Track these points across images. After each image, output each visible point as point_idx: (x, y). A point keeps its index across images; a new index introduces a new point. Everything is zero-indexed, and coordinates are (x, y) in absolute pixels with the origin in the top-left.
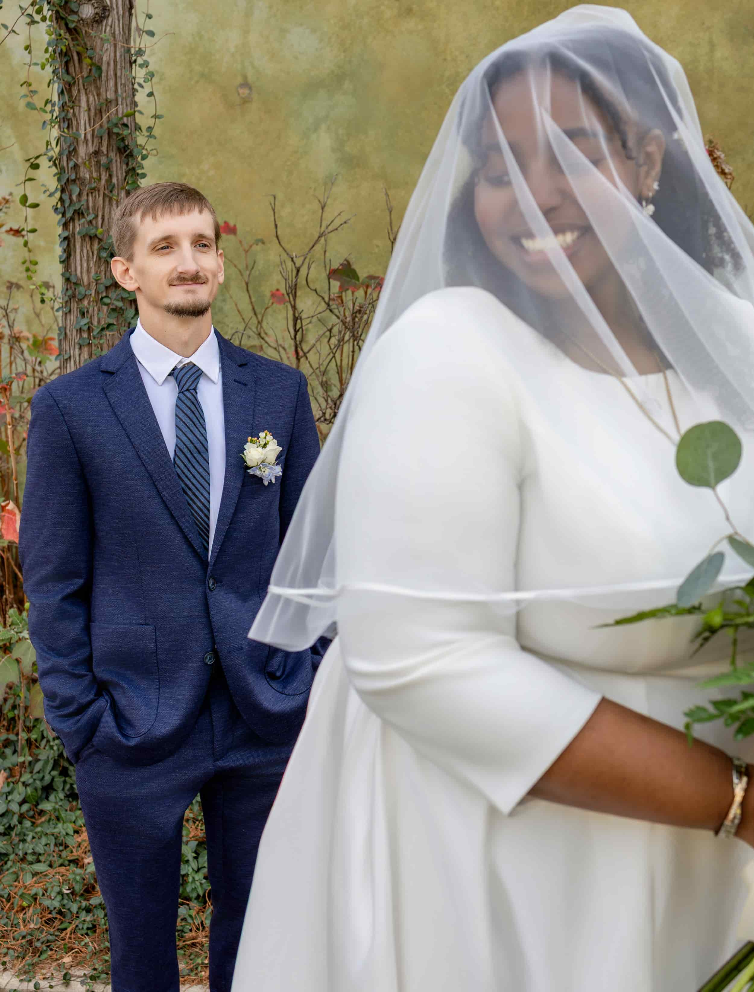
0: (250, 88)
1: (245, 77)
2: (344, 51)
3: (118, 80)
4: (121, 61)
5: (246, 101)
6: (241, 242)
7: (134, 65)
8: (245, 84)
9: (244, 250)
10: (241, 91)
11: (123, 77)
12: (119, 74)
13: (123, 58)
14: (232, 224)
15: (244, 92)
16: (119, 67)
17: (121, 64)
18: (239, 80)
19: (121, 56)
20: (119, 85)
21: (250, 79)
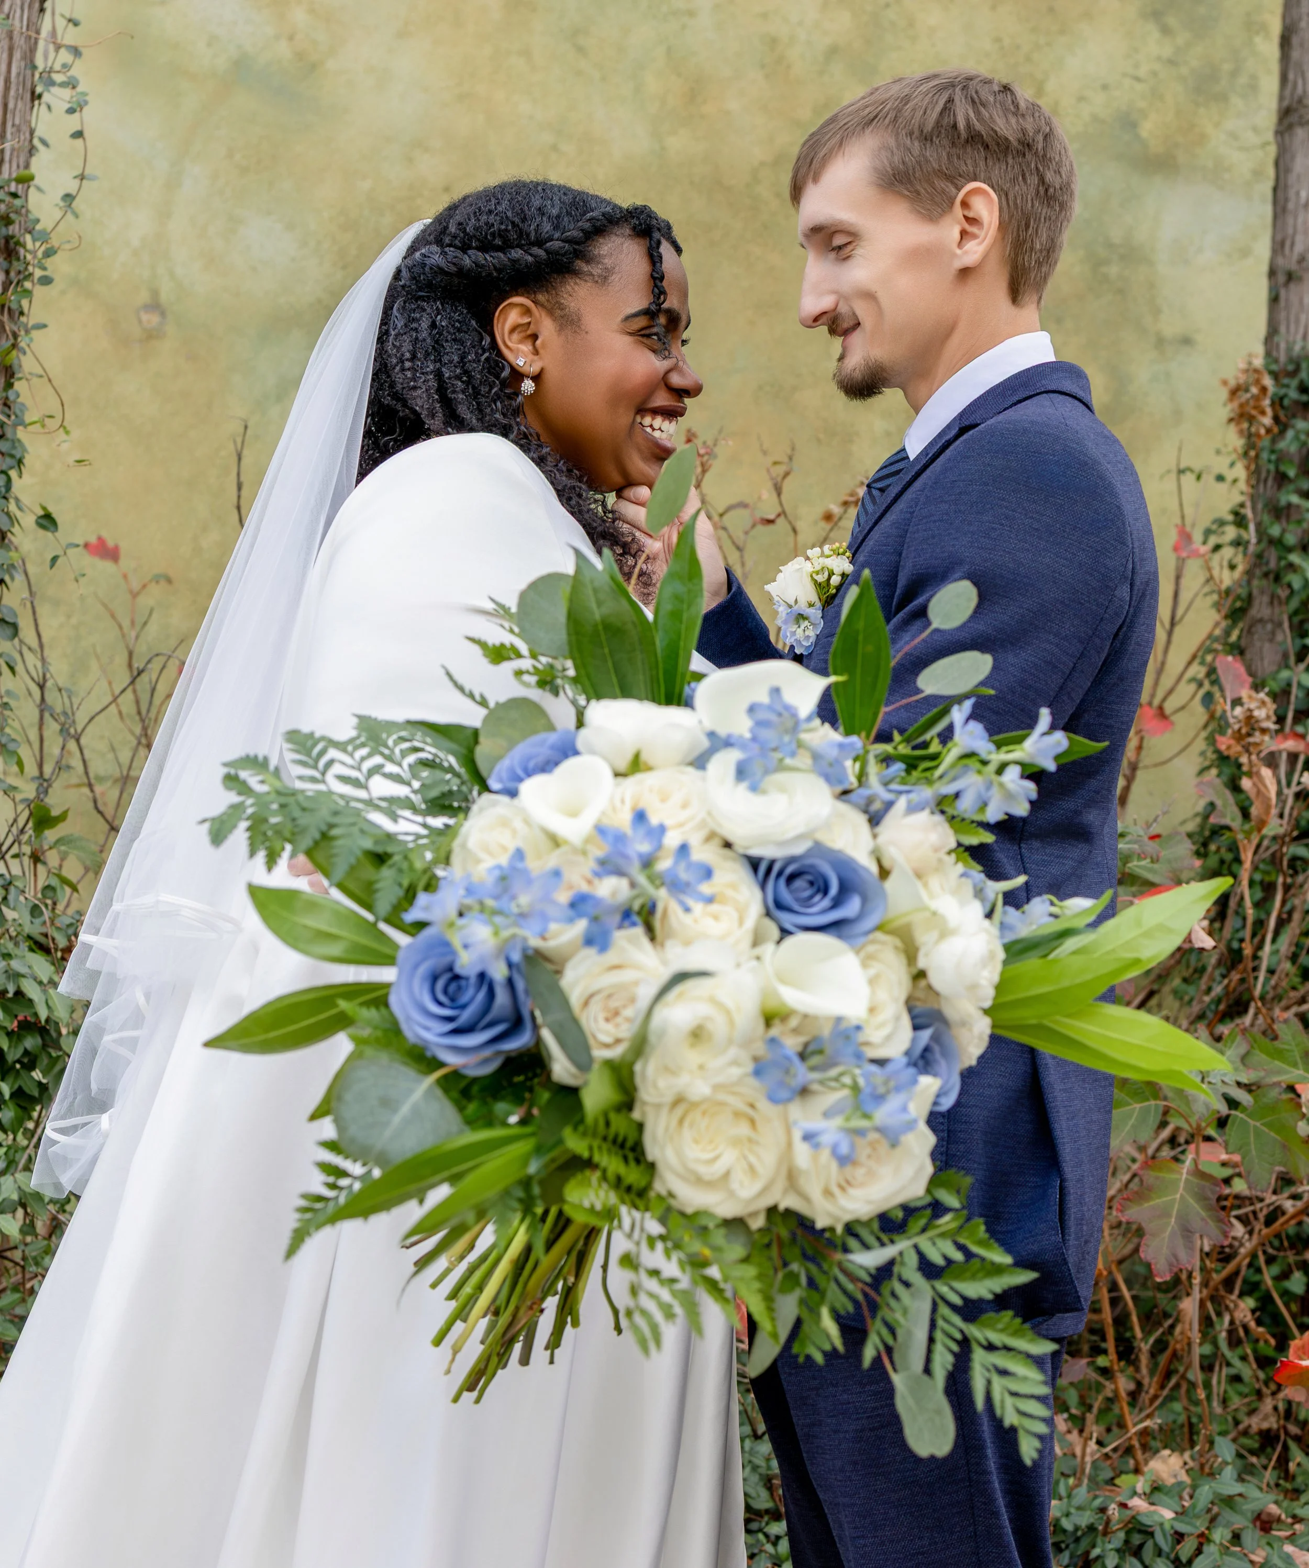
0: (163, 314)
1: (155, 293)
2: (344, 267)
3: (9, 116)
4: (18, 84)
5: (151, 335)
6: (125, 576)
7: (36, 102)
8: (155, 306)
9: (131, 592)
10: (145, 317)
11: (17, 113)
12: (11, 105)
13: (21, 78)
14: (111, 543)
15: (152, 319)
16: (12, 93)
17: (18, 90)
18: (144, 297)
19: (18, 74)
20: (9, 124)
21: (164, 297)
